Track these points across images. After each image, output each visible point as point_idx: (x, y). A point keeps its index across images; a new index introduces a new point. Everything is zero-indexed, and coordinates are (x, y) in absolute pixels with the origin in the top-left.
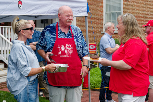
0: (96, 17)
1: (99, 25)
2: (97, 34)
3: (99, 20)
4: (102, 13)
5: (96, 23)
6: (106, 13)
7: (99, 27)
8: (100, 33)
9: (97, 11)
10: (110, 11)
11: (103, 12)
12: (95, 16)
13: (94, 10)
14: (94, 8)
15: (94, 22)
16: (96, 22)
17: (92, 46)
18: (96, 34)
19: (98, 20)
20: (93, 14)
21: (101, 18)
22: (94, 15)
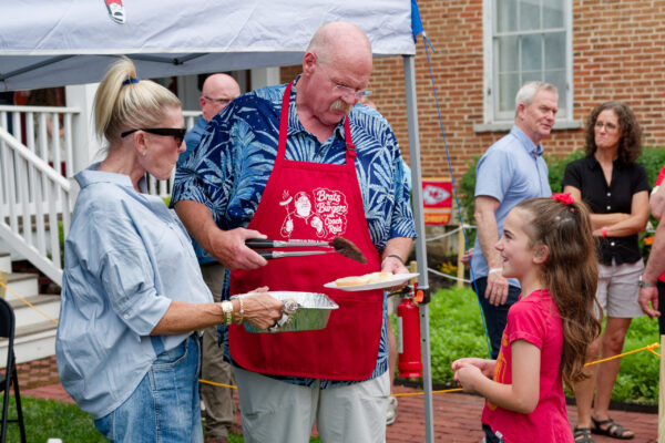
0: (451, 58)
1: (461, 93)
2: (456, 137)
3: (463, 69)
4: (476, 41)
5: (449, 84)
6: (494, 38)
7: (462, 105)
8: (470, 129)
9: (453, 27)
10: (512, 26)
11: (481, 32)
12: (446, 52)
13: (438, 26)
14: (441, 14)
15: (440, 79)
16: (448, 80)
17: (434, 189)
18: (452, 135)
19: (458, 69)
20: (437, 43)
21: (474, 60)
22: (439, 49)
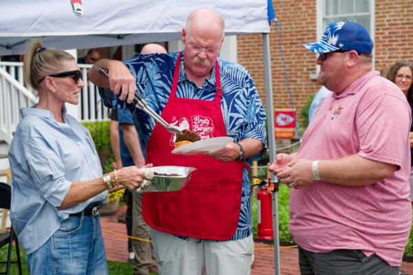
0: (296, 32)
2: (298, 82)
3: (303, 39)
5: (294, 49)
6: (324, 19)
7: (303, 62)
8: (308, 77)
12: (292, 28)
15: (288, 45)
16: (294, 46)
